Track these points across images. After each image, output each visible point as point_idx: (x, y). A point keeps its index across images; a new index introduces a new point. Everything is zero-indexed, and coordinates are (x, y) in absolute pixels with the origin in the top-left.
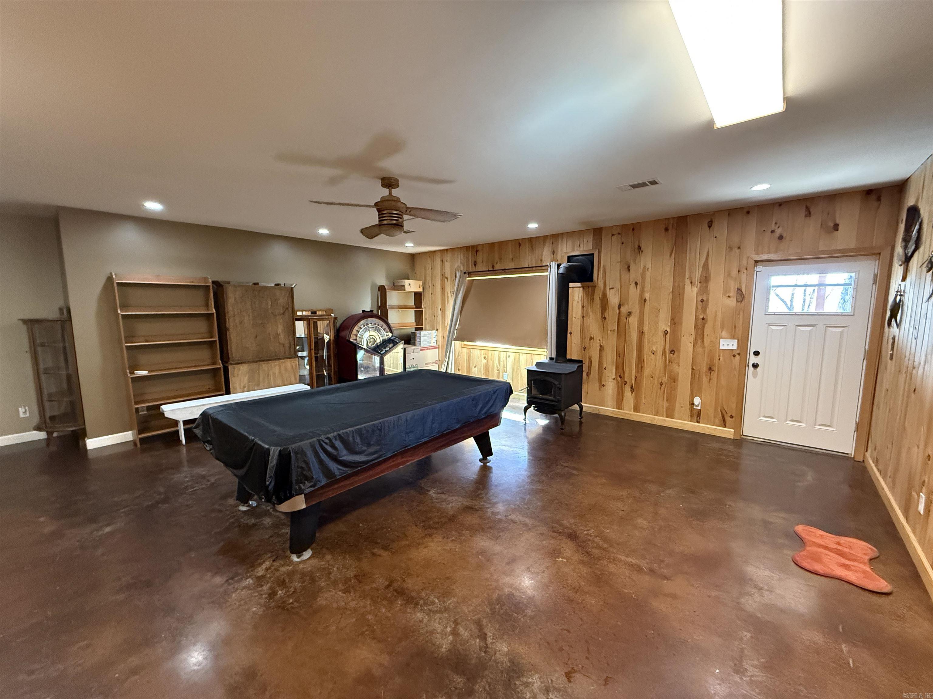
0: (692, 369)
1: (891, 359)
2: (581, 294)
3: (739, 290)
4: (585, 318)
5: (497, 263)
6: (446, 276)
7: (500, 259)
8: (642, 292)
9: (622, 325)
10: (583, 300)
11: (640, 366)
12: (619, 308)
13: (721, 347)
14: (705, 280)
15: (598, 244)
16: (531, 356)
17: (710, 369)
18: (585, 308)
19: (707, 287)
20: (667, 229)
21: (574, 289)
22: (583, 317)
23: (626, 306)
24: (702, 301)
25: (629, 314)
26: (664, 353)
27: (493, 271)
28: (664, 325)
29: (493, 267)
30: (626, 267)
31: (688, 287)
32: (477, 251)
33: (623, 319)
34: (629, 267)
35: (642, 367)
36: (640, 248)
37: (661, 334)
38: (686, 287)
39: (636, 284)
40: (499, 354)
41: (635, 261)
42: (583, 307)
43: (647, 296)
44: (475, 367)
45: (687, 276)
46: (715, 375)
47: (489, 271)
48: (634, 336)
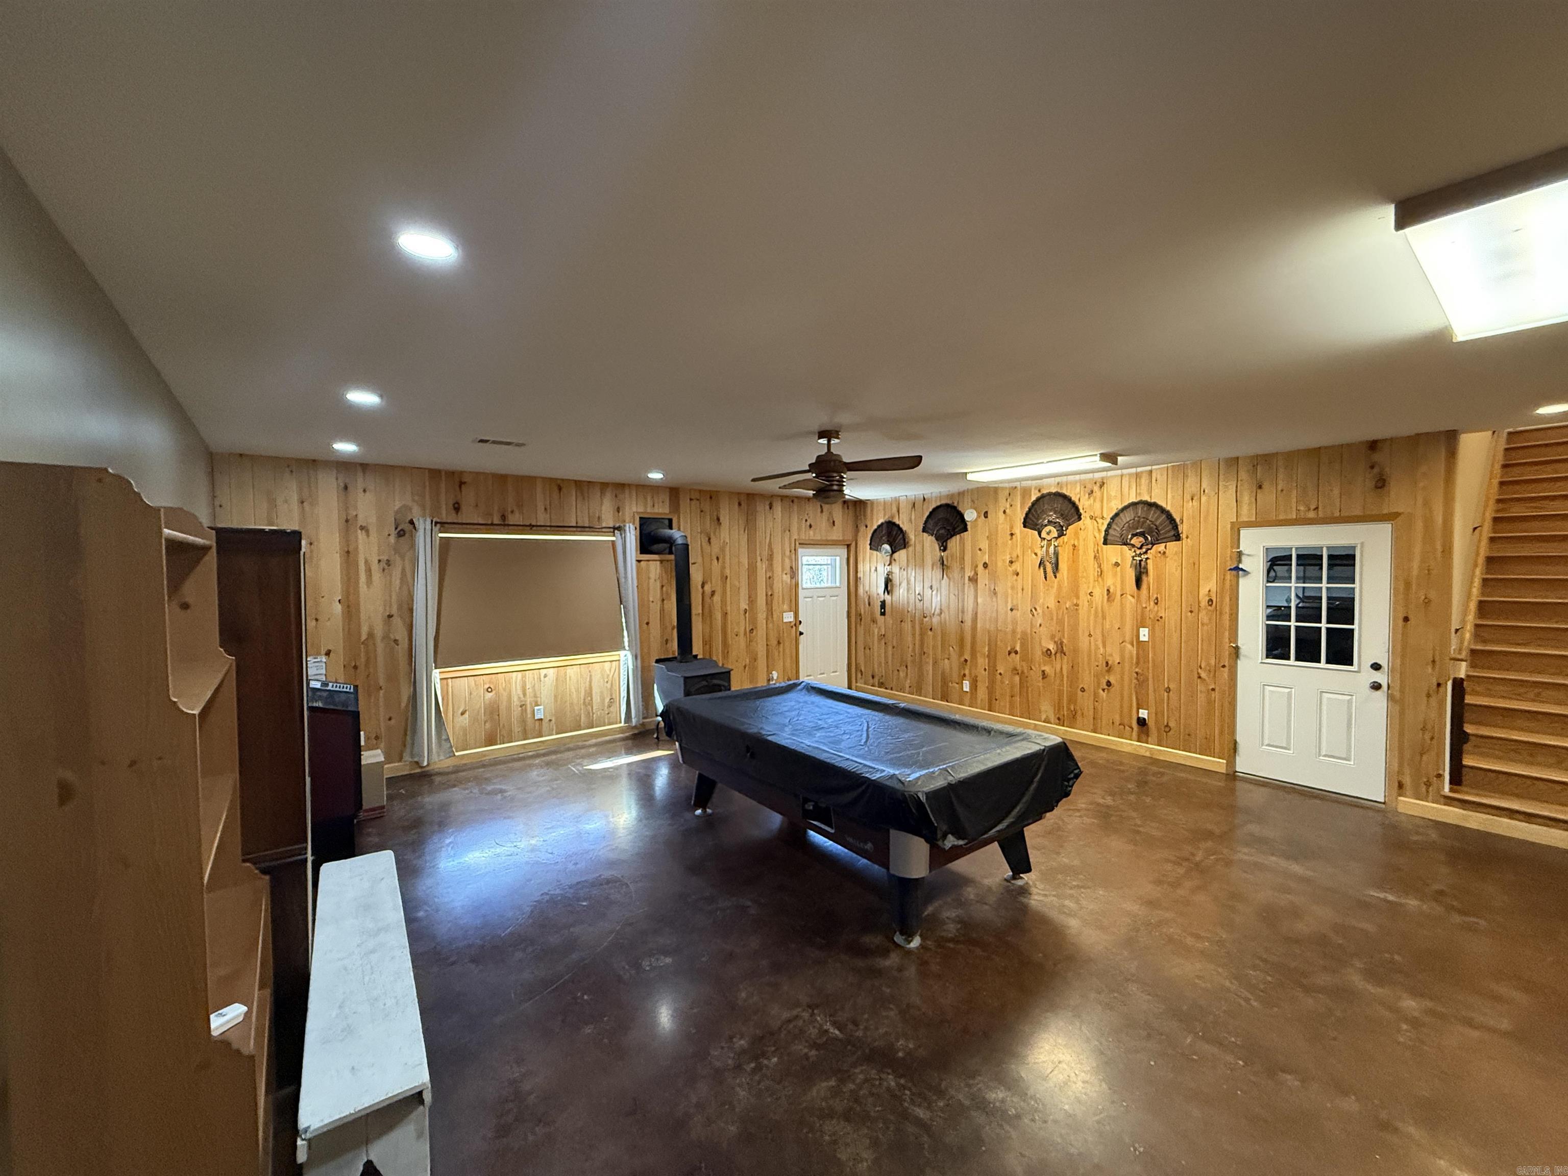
0: (767, 645)
1: (883, 614)
2: (658, 571)
3: (791, 568)
4: (665, 602)
5: (512, 512)
6: (361, 521)
7: (520, 506)
8: (723, 568)
9: (707, 606)
10: (661, 577)
11: (726, 652)
12: (703, 587)
13: (785, 620)
14: (771, 558)
15: (675, 505)
16: (588, 668)
17: (779, 643)
18: (664, 589)
19: (771, 565)
20: (740, 504)
21: (651, 562)
22: (663, 600)
23: (709, 583)
24: (770, 578)
25: (713, 593)
26: (745, 634)
27: (504, 525)
28: (744, 605)
29: (503, 517)
30: (707, 539)
31: (759, 564)
32: (461, 484)
33: (707, 599)
34: (709, 539)
35: (728, 652)
36: (718, 519)
37: (742, 612)
38: (758, 564)
39: (718, 559)
40: (524, 677)
41: (715, 533)
42: (662, 586)
43: (728, 572)
44: (462, 714)
45: (758, 553)
46: (782, 645)
47: (492, 524)
48: (718, 616)
